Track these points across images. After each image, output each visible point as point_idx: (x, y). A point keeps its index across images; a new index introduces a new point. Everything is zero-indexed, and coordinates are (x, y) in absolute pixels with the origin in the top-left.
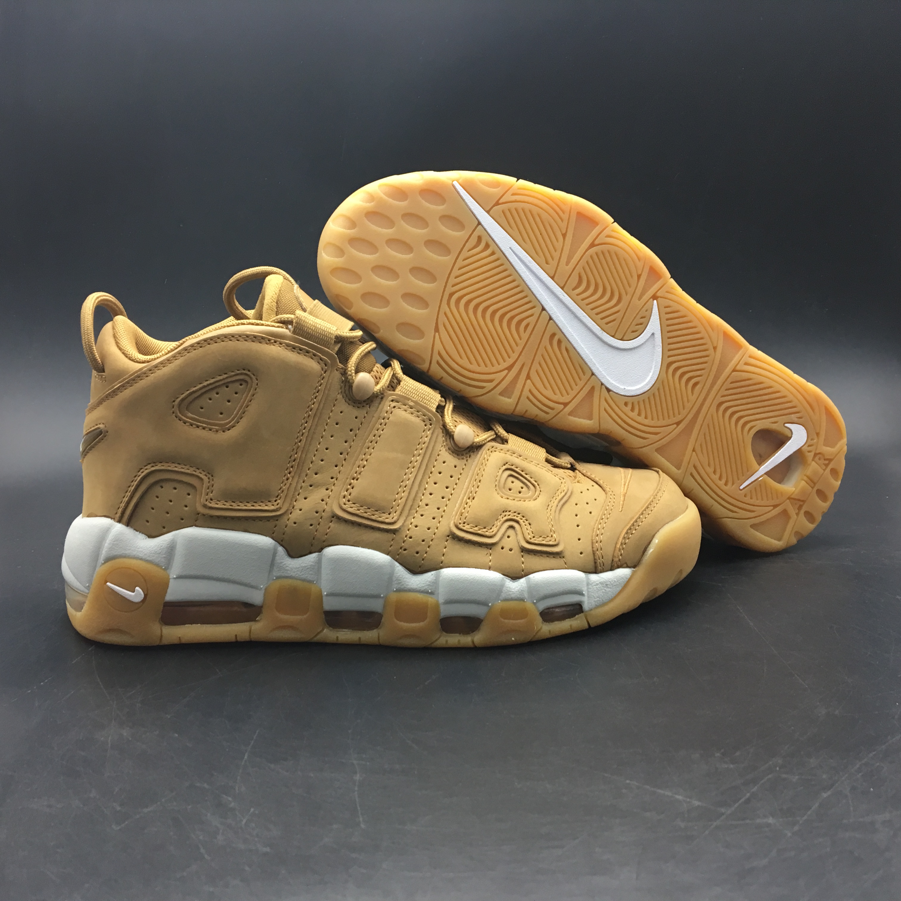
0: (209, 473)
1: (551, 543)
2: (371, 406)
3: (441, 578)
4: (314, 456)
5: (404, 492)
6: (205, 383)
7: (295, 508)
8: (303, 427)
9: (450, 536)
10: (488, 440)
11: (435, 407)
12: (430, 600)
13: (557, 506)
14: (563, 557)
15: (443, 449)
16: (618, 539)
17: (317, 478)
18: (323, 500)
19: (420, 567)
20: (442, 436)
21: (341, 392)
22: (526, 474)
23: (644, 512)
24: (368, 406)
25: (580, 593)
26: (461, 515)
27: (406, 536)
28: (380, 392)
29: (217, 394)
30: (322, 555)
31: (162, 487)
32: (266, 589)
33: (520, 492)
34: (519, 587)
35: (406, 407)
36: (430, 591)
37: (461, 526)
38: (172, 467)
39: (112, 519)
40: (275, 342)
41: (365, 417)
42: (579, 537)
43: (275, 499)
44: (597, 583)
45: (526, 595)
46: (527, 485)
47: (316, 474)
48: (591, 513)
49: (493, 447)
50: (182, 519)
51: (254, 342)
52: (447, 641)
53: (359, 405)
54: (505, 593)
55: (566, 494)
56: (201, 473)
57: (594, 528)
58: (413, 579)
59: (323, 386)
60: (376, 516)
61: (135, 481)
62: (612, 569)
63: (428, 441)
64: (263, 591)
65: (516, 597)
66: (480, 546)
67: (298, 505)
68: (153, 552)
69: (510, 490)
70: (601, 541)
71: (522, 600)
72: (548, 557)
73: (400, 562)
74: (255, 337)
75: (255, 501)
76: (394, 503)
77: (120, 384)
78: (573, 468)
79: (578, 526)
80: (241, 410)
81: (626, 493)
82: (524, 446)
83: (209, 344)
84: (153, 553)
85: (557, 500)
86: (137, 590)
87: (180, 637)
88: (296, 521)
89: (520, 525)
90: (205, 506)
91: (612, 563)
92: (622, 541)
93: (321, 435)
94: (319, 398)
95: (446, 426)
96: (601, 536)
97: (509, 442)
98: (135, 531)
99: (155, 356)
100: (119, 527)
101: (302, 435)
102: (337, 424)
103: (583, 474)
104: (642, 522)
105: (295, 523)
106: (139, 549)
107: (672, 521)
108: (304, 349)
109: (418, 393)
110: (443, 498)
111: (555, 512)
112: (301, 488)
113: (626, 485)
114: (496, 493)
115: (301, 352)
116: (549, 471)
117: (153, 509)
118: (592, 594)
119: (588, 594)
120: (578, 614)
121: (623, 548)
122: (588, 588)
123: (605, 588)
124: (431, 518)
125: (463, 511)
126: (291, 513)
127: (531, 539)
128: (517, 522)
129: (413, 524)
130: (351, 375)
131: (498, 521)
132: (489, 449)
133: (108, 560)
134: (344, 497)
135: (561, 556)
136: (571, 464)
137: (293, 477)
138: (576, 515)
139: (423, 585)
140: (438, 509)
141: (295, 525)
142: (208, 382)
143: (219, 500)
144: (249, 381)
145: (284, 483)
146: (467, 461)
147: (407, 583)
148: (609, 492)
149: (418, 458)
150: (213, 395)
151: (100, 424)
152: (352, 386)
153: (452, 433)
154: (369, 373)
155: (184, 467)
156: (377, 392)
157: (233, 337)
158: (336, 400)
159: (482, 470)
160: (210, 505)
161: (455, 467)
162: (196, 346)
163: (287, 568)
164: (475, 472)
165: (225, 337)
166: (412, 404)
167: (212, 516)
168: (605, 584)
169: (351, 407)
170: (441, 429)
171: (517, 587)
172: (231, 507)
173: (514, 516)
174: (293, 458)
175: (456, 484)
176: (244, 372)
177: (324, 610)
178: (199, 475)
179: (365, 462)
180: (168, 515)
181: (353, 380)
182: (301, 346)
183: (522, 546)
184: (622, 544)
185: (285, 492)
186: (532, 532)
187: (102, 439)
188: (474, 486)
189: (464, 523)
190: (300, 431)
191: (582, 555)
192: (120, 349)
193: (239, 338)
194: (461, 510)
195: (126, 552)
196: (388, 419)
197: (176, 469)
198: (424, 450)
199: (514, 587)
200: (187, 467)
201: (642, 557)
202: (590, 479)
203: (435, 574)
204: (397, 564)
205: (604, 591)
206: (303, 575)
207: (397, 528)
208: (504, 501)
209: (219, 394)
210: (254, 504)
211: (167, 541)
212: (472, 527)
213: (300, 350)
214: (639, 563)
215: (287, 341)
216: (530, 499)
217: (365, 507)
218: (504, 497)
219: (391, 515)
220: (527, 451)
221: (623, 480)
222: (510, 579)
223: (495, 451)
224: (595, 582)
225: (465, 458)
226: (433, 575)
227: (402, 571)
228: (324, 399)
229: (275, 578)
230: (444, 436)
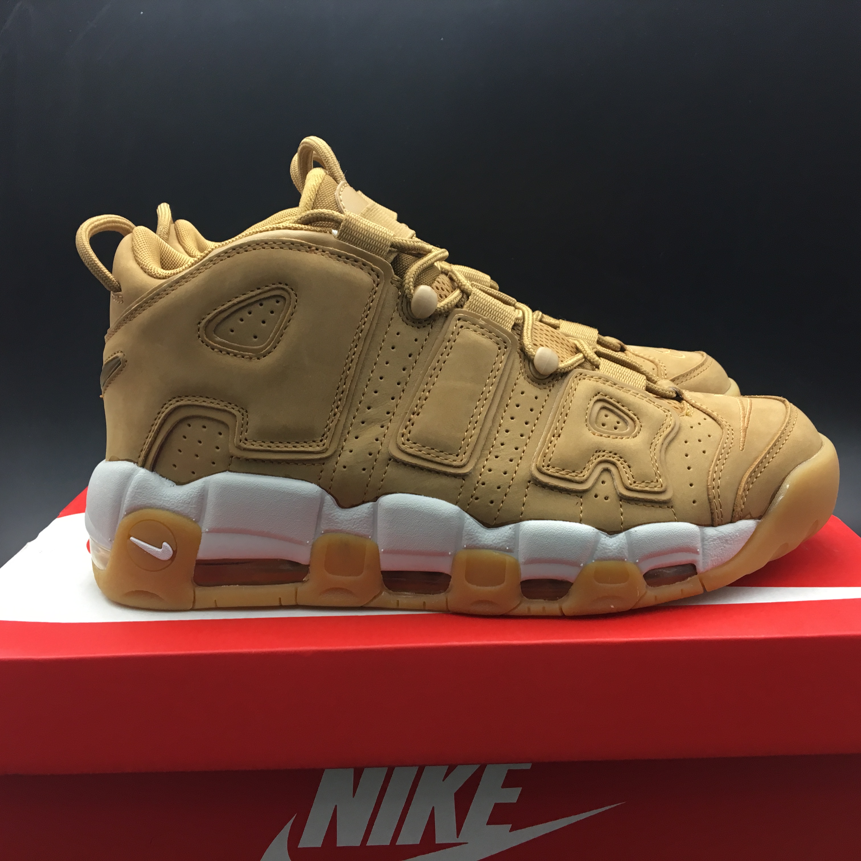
0: (243, 409)
1: (656, 489)
2: (434, 326)
3: (521, 532)
4: (367, 386)
5: (474, 429)
6: (235, 301)
7: (344, 449)
8: (352, 352)
9: (531, 482)
10: (574, 366)
11: (511, 325)
12: (508, 558)
13: (662, 444)
14: (672, 507)
15: (522, 378)
16: (740, 484)
17: (370, 412)
18: (377, 440)
19: (495, 519)
20: (519, 361)
21: (397, 309)
22: (623, 406)
23: (771, 450)
24: (430, 326)
25: (694, 551)
26: (545, 457)
27: (478, 483)
28: (444, 309)
29: (250, 313)
30: (377, 504)
31: (189, 425)
32: (313, 545)
33: (616, 428)
34: (618, 544)
35: (475, 327)
36: (507, 548)
37: (544, 469)
38: (200, 402)
39: (134, 463)
40: (317, 249)
41: (426, 339)
42: (692, 482)
43: (320, 439)
44: (714, 538)
45: (626, 555)
46: (623, 420)
47: (369, 408)
48: (704, 452)
49: (581, 374)
50: (214, 463)
51: (291, 250)
52: (529, 609)
53: (419, 325)
54: (601, 551)
55: (673, 429)
56: (233, 409)
57: (709, 471)
58: (487, 534)
59: (375, 302)
60: (442, 458)
61: (159, 419)
62: (732, 521)
63: (503, 367)
64: (310, 548)
65: (614, 556)
66: (568, 494)
67: (347, 446)
68: (181, 501)
69: (603, 425)
70: (718, 487)
71: (621, 559)
72: (653, 506)
73: (471, 513)
74: (293, 243)
75: (297, 441)
76: (463, 442)
77: (138, 304)
78: (679, 398)
79: (689, 468)
80: (279, 332)
81: (747, 428)
82: (620, 372)
83: (238, 253)
84: (182, 503)
85: (662, 437)
86: (164, 546)
87: (216, 601)
88: (346, 465)
89: (617, 468)
90: (239, 448)
91: (733, 514)
92: (745, 487)
93: (374, 362)
94: (371, 317)
95: (525, 349)
96: (719, 481)
97: (600, 368)
98: (161, 477)
99: (178, 270)
100: (142, 473)
101: (352, 361)
102: (393, 348)
103: (692, 405)
104: (768, 463)
105: (345, 467)
106: (165, 498)
107: (805, 461)
108: (352, 257)
109: (490, 310)
110: (522, 436)
111: (660, 451)
112: (351, 425)
113: (746, 417)
114: (586, 429)
115: (348, 261)
116: (651, 402)
117: (180, 451)
118: (709, 552)
119: (703, 552)
120: (691, 576)
121: (746, 496)
122: (703, 545)
123: (725, 545)
124: (508, 460)
125: (547, 451)
126: (339, 456)
127: (631, 484)
128: (614, 464)
129: (487, 468)
130: (409, 288)
131: (590, 463)
132: (576, 377)
133: (131, 511)
134: (403, 436)
135: (670, 505)
136: (676, 393)
137: (341, 413)
138: (687, 455)
139: (500, 541)
140: (516, 449)
141: (345, 469)
142: (238, 299)
143: (255, 440)
144: (287, 297)
145: (331, 420)
146: (550, 391)
147: (480, 539)
148: (726, 426)
149: (491, 387)
150: (245, 314)
151: (118, 352)
152: (410, 302)
153: (532, 357)
154: (430, 285)
155: (213, 401)
156: (440, 308)
157: (266, 243)
158: (391, 319)
159: (569, 401)
160: (245, 446)
161: (536, 398)
162: (222, 256)
163: (337, 520)
164: (560, 404)
165: (258, 244)
166: (483, 323)
167: (247, 460)
168: (724, 539)
169: (409, 328)
170: (518, 353)
171: (615, 544)
172: (269, 448)
173: (610, 457)
174: (341, 390)
175: (537, 419)
176: (281, 286)
177: (382, 570)
178: (232, 410)
179: (428, 393)
180: (198, 458)
181: (412, 295)
182: (348, 254)
183: (620, 493)
184: (744, 490)
185: (332, 430)
186: (633, 476)
187: (122, 370)
188: (559, 420)
189: (548, 466)
190: (348, 356)
191: (694, 505)
192: (139, 264)
193: (274, 245)
194: (545, 450)
195: (151, 502)
196: (454, 342)
197: (204, 404)
198: (498, 379)
199: (611, 544)
200: (217, 402)
201: (769, 505)
202: (701, 411)
203: (514, 527)
204: (468, 516)
205: (722, 547)
206: (355, 528)
207: (467, 472)
208: (596, 439)
209: (252, 313)
210: (296, 444)
211: (197, 489)
212: (559, 471)
213: (347, 259)
214: (765, 513)
215: (331, 248)
216: (628, 437)
217: (428, 447)
218: (596, 434)
219: (459, 456)
220: (623, 378)
221: (741, 412)
222: (606, 533)
223: (584, 379)
224: (712, 537)
225: (547, 387)
226: (512, 529)
227: (474, 524)
228: (377, 318)
229: (323, 532)
230: (522, 362)
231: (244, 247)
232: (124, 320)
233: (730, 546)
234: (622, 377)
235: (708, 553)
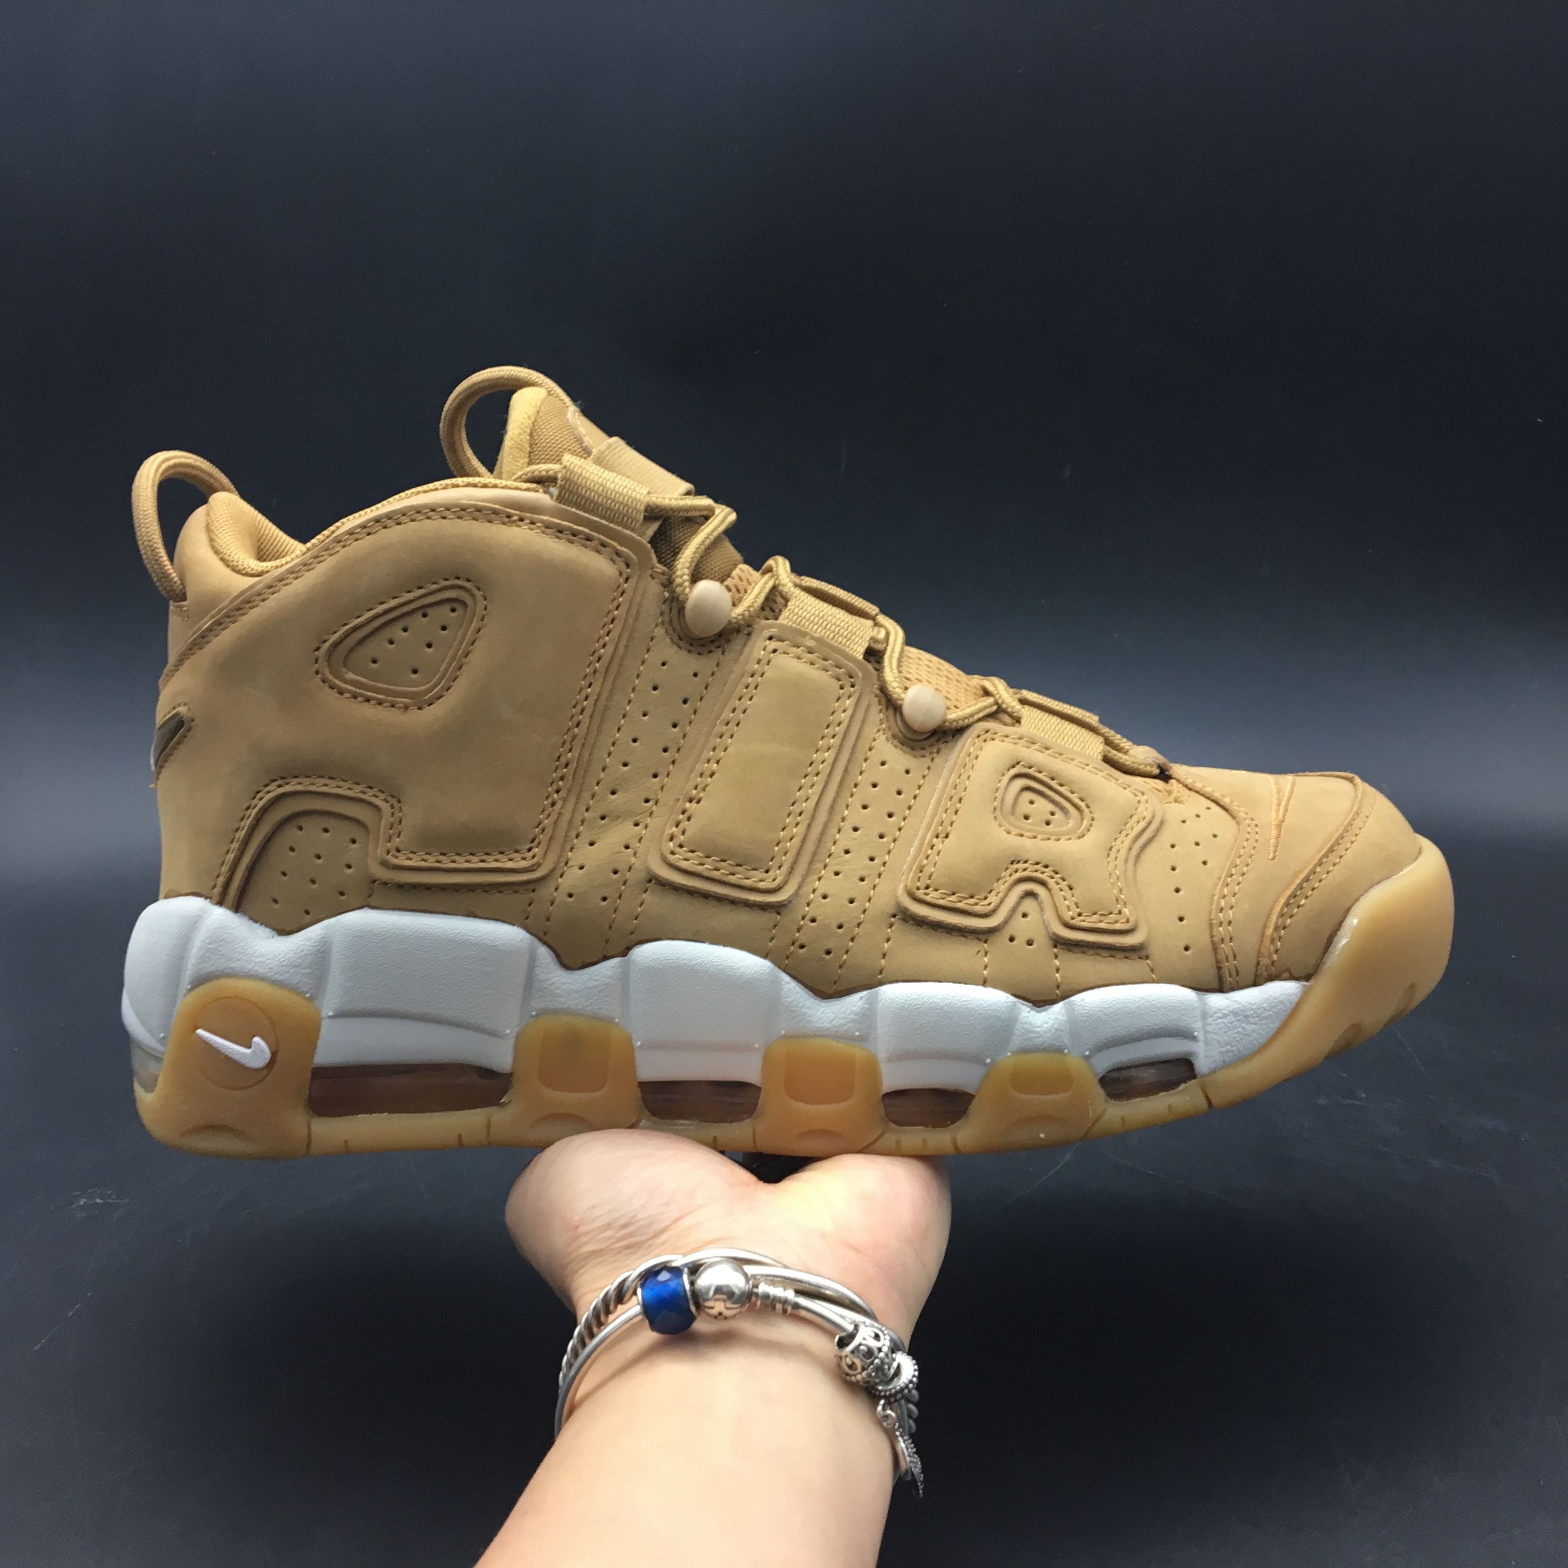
0: (393, 797)
1: (1118, 926)
2: (727, 651)
3: (880, 1005)
4: (609, 755)
5: (797, 824)
6: (380, 609)
7: (570, 863)
8: (583, 694)
9: (898, 916)
10: (976, 717)
11: (862, 650)
12: (858, 1052)
13: (1130, 849)
14: (1147, 957)
15: (882, 738)
16: (1269, 917)
17: (615, 800)
18: (627, 847)
19: (835, 983)
20: (878, 711)
21: (663, 623)
22: (1061, 785)
23: (1325, 860)
24: (720, 650)
25: (1186, 1035)
26: (921, 871)
27: (803, 918)
28: (744, 619)
29: (405, 630)
30: (628, 961)
31: (301, 828)
32: (518, 1037)
33: (1048, 823)
34: (1051, 1022)
35: (798, 651)
36: (857, 1034)
37: (920, 893)
38: (319, 785)
39: (206, 898)
40: (521, 520)
41: (713, 674)
42: (1181, 914)
43: (528, 846)
44: (1224, 1012)
45: (1067, 1040)
46: (1062, 808)
47: (613, 793)
48: (1205, 863)
49: (987, 732)
50: (342, 894)
51: (477, 520)
52: (898, 1143)
53: (701, 649)
54: (1021, 1035)
55: (1149, 823)
56: (376, 797)
57: (1214, 895)
58: (822, 1010)
59: (623, 609)
60: (739, 876)
61: (248, 818)
62: (1256, 983)
63: (848, 719)
64: (510, 1043)
65: (1046, 1045)
66: (963, 936)
67: (576, 858)
68: (285, 963)
69: (1026, 818)
70: (1230, 923)
71: (1059, 1050)
72: (1113, 956)
73: (792, 973)
74: (479, 510)
75: (486, 850)
76: (776, 848)
77: (214, 620)
78: (1164, 775)
79: (1177, 891)
80: (455, 663)
81: (1282, 822)
82: (1057, 729)
83: (385, 527)
84: (286, 966)
85: (1130, 837)
86: (256, 1042)
87: (346, 1142)
88: (573, 892)
89: (1049, 890)
90: (384, 864)
91: (1257, 970)
92: (1277, 922)
93: (622, 712)
94: (615, 634)
95: (887, 689)
96: (1230, 912)
97: (1023, 723)
98: (251, 922)
99: (283, 561)
100: (219, 916)
101: (583, 710)
102: (655, 688)
103: (1186, 786)
104: (1320, 881)
105: (570, 896)
106: (258, 957)
107: (1387, 879)
108: (582, 532)
109: (825, 623)
110: (881, 837)
111: (1126, 861)
112: (582, 822)
113: (1283, 804)
114: (995, 824)
115: (575, 538)
116: (1111, 779)
117: (284, 874)
118: (1215, 1037)
119: (1206, 1037)
120: (1185, 1082)
121: (1280, 938)
122: (1205, 1025)
123: (1244, 1025)
124: (856, 879)
125: (925, 862)
126: (561, 876)
127: (1073, 918)
128: (1043, 883)
129: (820, 892)
130: (681, 586)
131: (1001, 881)
132: (979, 736)
133: (200, 981)
134: (671, 839)
135: (1143, 953)
136: (1159, 767)
137: (565, 800)
138: (1173, 869)
139: (843, 1022)
140: (872, 859)
141: (570, 900)
142: (385, 606)
143: (414, 851)
144: (469, 600)
145: (546, 813)
147: (808, 1019)
148: (1245, 819)
149: (826, 754)
150: (396, 631)
151: (179, 705)
152: (684, 609)
153: (900, 702)
154: (722, 581)
155: (341, 783)
156: (736, 618)
157: (433, 510)
158: (652, 639)
159: (964, 777)
160: (396, 862)
161: (907, 772)
162: (357, 533)
163: (557, 991)
164: (950, 782)
165: (418, 512)
166: (811, 643)
167: (401, 886)
168: (1242, 1015)
169: (684, 654)
170: (876, 696)
171: (1047, 1023)
172: (438, 865)
173: (1036, 871)
174: (563, 761)
175: (909, 808)
176: (460, 582)
177: (640, 1080)
178: (373, 800)
179: (715, 765)
180: (315, 886)
181: (687, 595)
182: (575, 526)
183: (1054, 934)
184: (1276, 928)
185: (549, 831)
186: (1076, 904)
187: (185, 737)
188: (947, 809)
189: (927, 887)
190: (577, 703)
191: (1187, 953)
192: (217, 552)
193: (446, 513)
194: (921, 861)
195: (233, 965)
196: (762, 676)
197: (325, 789)
198: (838, 739)
199: (1039, 1023)
200: (346, 785)
201: (1324, 957)
202: (1203, 795)
203: (868, 996)
204: (786, 978)
205: (1241, 1030)
206: (591, 1004)
207: (784, 901)
208: (1013, 841)
209: (409, 630)
210: (485, 857)
211: (314, 940)
212: (944, 896)
213: (574, 535)
214: (1316, 970)
215: (545, 518)
216: (1070, 837)
217: (715, 858)
218: (1013, 833)
219: (770, 873)
220: (1063, 739)
221: (1275, 797)
222: (1031, 1004)
223: (993, 739)
224: (1222, 1010)
225: (928, 754)
226: (864, 999)
227: (797, 993)
228: (626, 635)
229: (534, 1013)
230: (884, 710)
231: (395, 518)
232: (190, 649)
233: (1253, 1027)
234: (1062, 737)
235: (1214, 1040)
